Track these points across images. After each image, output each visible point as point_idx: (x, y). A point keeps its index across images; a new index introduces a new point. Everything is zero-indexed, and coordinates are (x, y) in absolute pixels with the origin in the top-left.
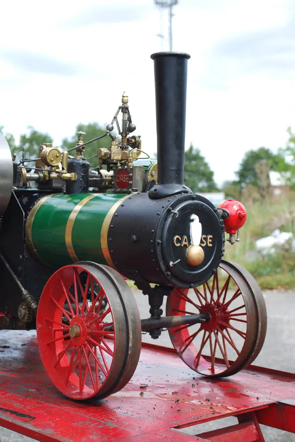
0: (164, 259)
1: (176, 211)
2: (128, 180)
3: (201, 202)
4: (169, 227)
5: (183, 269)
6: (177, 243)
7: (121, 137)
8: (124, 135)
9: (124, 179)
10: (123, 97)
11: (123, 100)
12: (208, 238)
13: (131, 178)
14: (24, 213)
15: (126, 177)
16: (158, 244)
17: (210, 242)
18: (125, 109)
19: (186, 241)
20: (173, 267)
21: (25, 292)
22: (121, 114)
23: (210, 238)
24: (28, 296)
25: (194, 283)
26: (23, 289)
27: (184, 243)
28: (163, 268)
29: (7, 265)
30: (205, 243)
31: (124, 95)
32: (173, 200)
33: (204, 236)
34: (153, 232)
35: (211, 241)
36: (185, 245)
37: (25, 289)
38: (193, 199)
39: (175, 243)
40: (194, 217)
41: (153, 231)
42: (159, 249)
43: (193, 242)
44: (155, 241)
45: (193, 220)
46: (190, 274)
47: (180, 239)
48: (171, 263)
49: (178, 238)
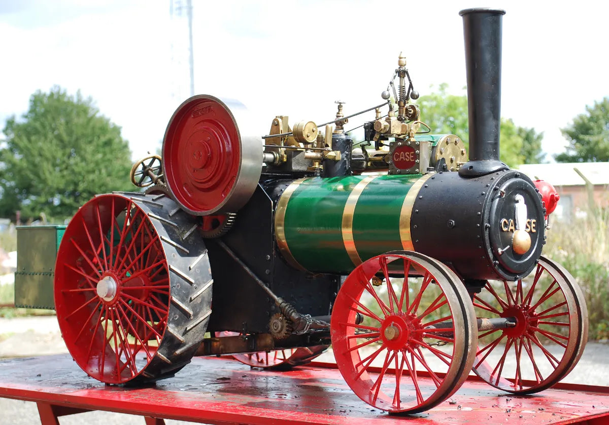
0: (491, 245)
1: (503, 189)
2: (412, 158)
3: (525, 181)
4: (497, 209)
5: (510, 258)
6: (504, 227)
7: (398, 107)
8: (402, 104)
9: (405, 157)
10: (400, 58)
11: (399, 61)
12: (532, 223)
13: (417, 156)
14: (272, 202)
15: (409, 155)
16: (487, 227)
17: (533, 227)
18: (402, 73)
19: (512, 226)
20: (501, 255)
21: (279, 300)
22: (398, 78)
23: (534, 223)
24: (284, 304)
25: (519, 274)
26: (275, 297)
27: (511, 228)
28: (491, 256)
29: (247, 269)
30: (530, 228)
31: (401, 56)
32: (497, 178)
33: (529, 220)
34: (479, 215)
35: (534, 225)
36: (512, 230)
37: (278, 297)
38: (516, 176)
39: (503, 227)
40: (519, 197)
41: (480, 213)
42: (487, 233)
43: (519, 227)
44: (482, 224)
45: (517, 202)
46: (517, 264)
47: (507, 223)
48: (500, 251)
49: (505, 222)
